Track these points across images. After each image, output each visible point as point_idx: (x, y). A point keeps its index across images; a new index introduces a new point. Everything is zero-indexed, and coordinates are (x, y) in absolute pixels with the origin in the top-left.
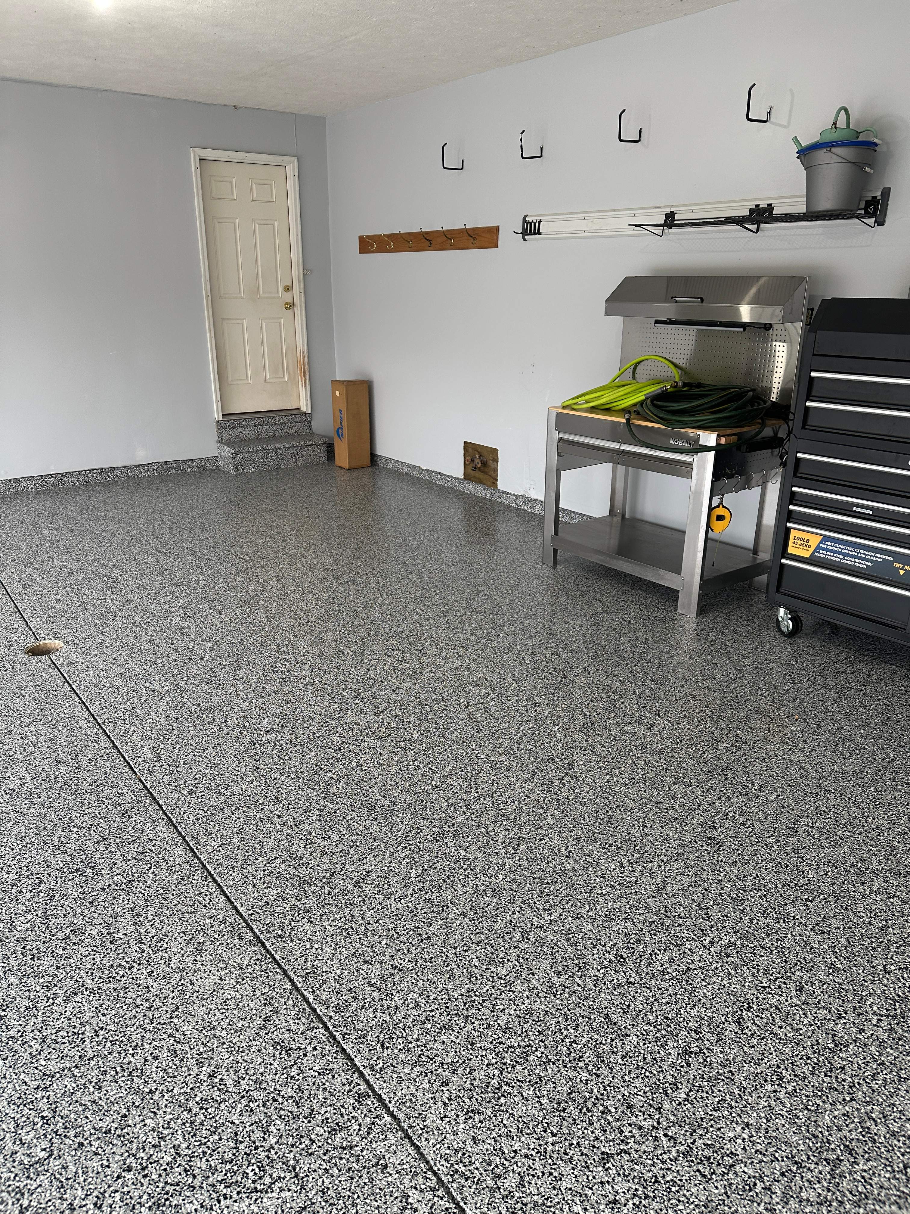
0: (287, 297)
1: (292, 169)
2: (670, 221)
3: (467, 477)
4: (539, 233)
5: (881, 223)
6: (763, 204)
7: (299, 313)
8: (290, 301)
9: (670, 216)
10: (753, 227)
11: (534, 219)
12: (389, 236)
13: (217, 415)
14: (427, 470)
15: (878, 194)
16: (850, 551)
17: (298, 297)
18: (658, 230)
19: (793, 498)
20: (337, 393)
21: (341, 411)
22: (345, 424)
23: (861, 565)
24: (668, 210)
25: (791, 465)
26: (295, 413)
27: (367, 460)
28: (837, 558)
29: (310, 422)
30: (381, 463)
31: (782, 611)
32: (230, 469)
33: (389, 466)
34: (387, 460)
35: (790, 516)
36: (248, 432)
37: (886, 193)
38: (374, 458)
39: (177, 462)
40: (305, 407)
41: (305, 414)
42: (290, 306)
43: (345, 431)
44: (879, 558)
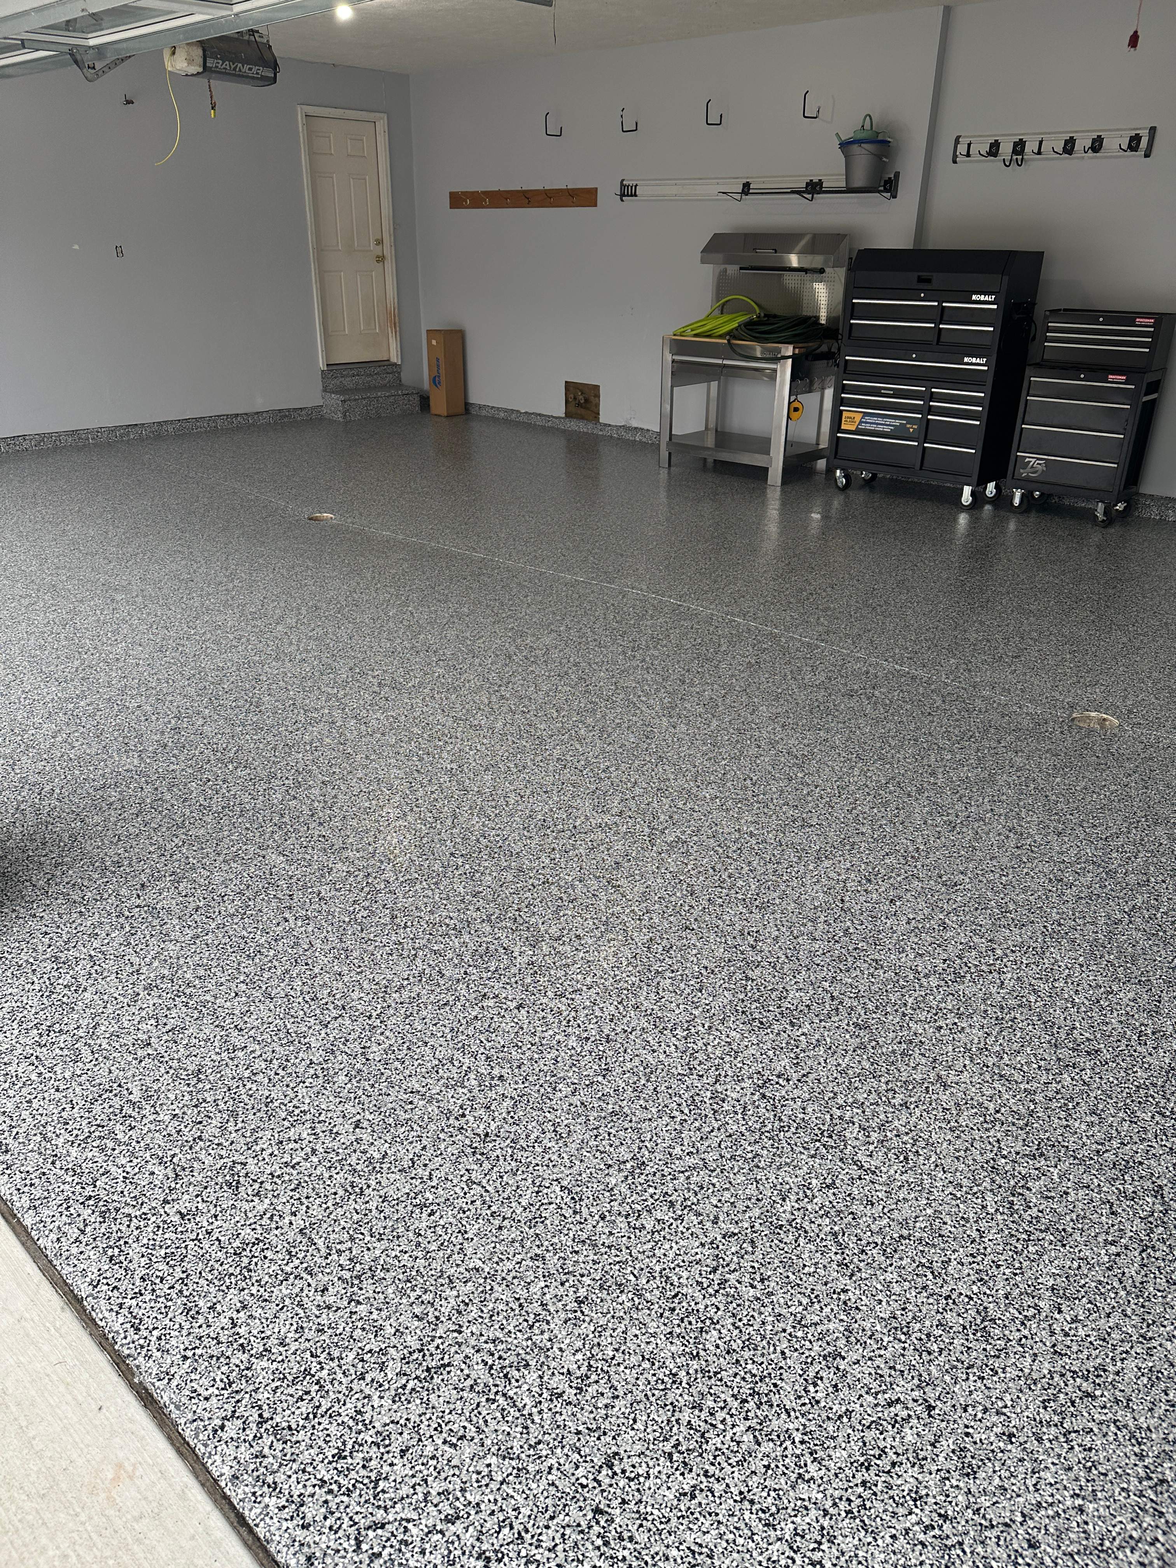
0: (378, 251)
1: (382, 125)
2: (746, 189)
3: (568, 415)
4: (635, 195)
5: (895, 197)
6: (816, 179)
7: (390, 266)
8: (380, 254)
9: (746, 186)
10: (809, 196)
11: (631, 183)
12: (485, 193)
13: (322, 365)
14: (526, 413)
15: (892, 176)
16: (880, 421)
17: (388, 251)
18: (738, 197)
19: (844, 389)
20: (434, 342)
21: (438, 360)
22: (442, 371)
23: (887, 429)
24: (745, 181)
25: (842, 364)
26: (386, 365)
27: (461, 409)
28: (872, 427)
29: (399, 373)
30: (473, 412)
31: (838, 472)
32: (339, 416)
33: (484, 413)
34: (480, 407)
35: (843, 402)
36: (348, 382)
37: (897, 175)
38: (467, 406)
39: (289, 410)
40: (394, 359)
41: (395, 365)
42: (381, 259)
43: (443, 379)
44: (897, 423)
